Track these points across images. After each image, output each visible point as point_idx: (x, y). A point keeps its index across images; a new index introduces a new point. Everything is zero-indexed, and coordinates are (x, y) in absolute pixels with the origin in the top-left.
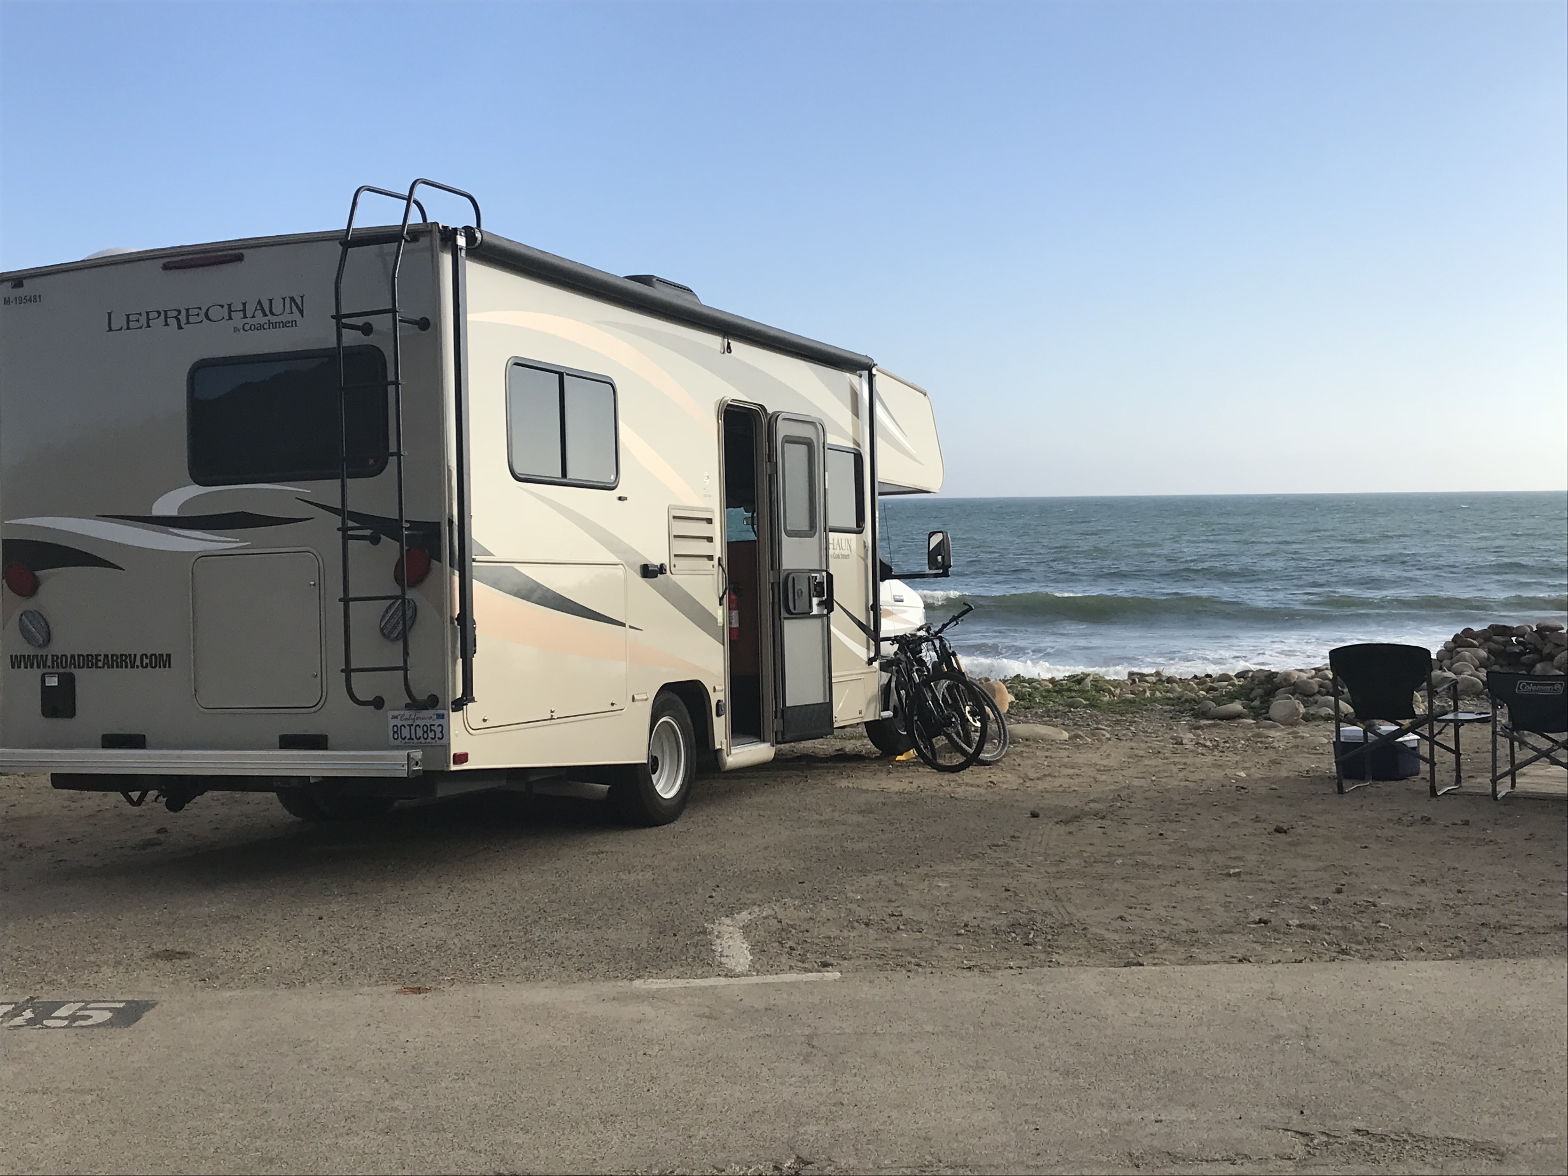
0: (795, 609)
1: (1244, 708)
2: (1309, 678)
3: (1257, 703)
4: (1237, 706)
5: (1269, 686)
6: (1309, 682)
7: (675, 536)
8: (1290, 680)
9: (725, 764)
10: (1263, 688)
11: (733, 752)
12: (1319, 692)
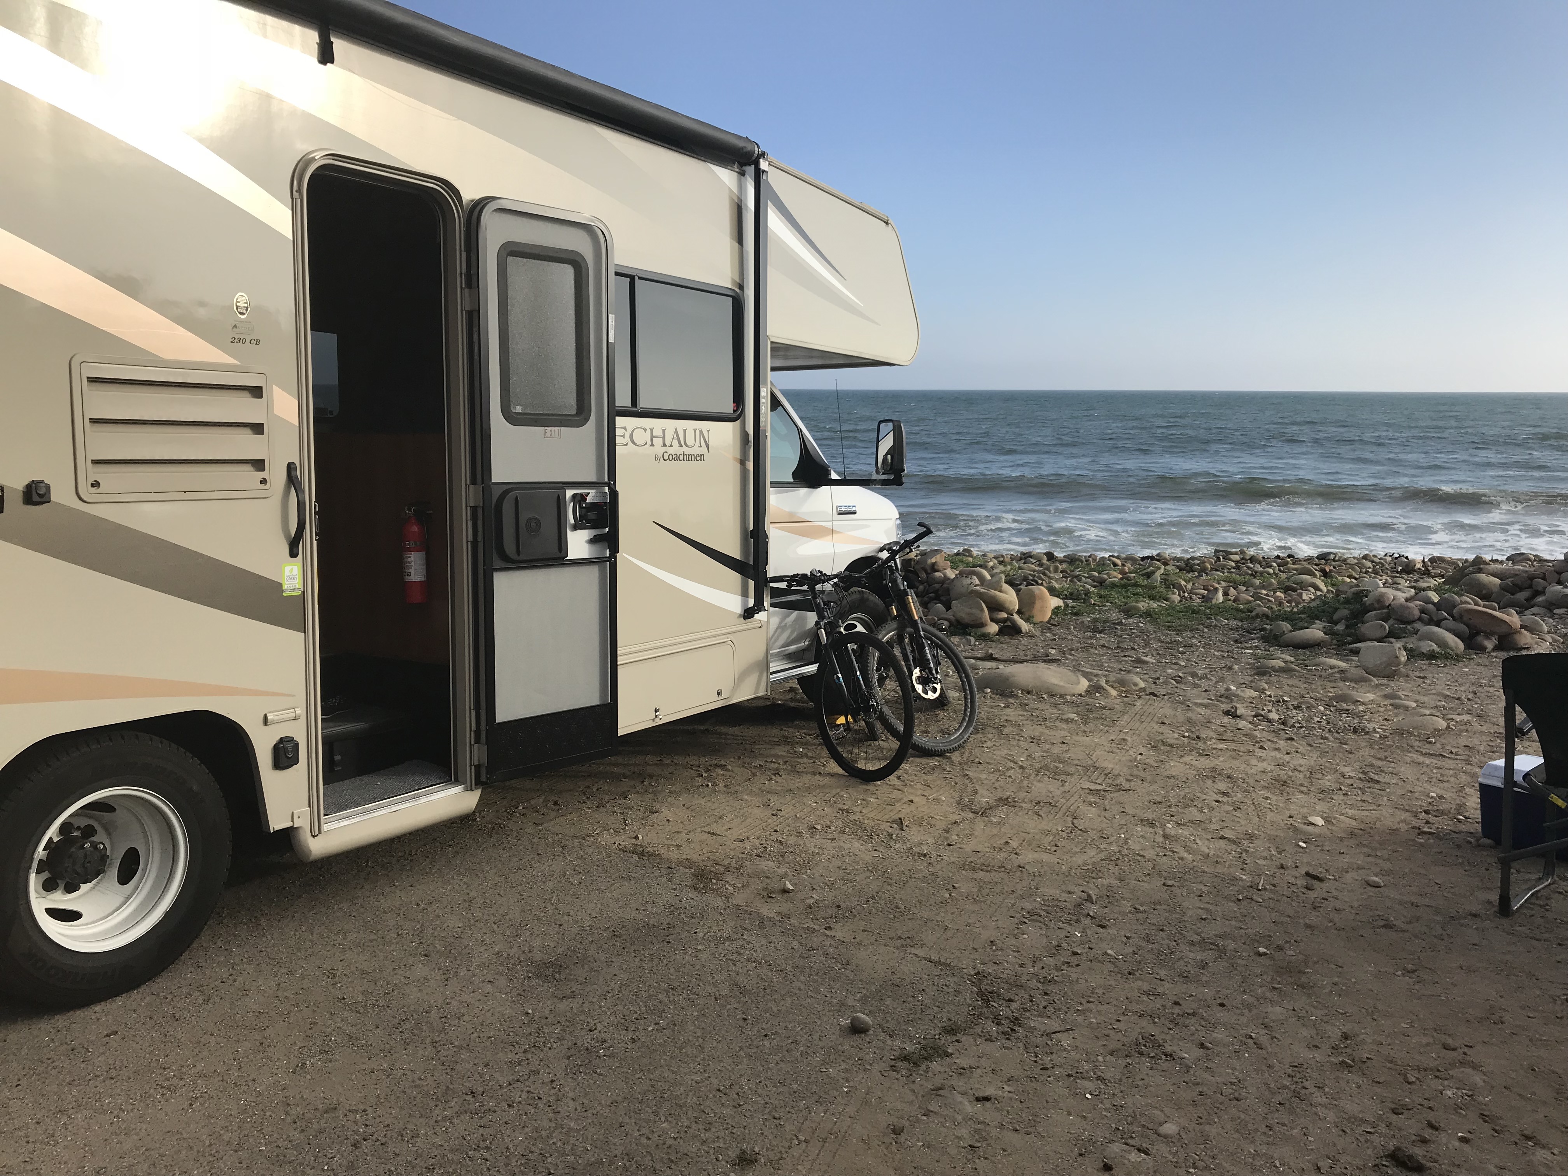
0: (518, 553)
1: (1325, 634)
2: (1407, 600)
3: (1340, 627)
4: (1315, 632)
5: (1358, 606)
6: (1408, 607)
7: (94, 421)
8: (1384, 602)
9: (308, 852)
10: (1348, 609)
11: (325, 827)
12: (1420, 619)
